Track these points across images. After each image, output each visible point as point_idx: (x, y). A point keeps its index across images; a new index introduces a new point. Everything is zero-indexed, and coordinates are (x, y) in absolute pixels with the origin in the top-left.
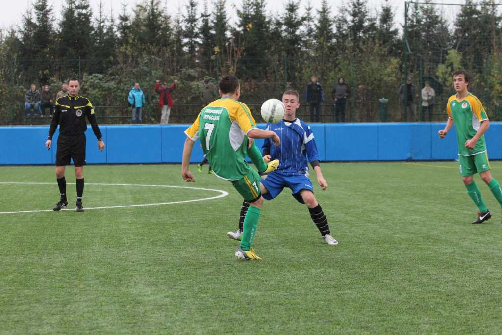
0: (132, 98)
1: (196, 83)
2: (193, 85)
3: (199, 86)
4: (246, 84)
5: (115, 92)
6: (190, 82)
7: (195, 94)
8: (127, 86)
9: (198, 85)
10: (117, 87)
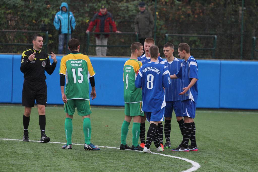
0: (58, 23)
1: (125, 4)
2: (121, 7)
3: (129, 9)
4: (188, 7)
5: (22, 11)
6: (117, 2)
7: (124, 18)
8: (38, 4)
9: (128, 7)
10: (25, 4)
